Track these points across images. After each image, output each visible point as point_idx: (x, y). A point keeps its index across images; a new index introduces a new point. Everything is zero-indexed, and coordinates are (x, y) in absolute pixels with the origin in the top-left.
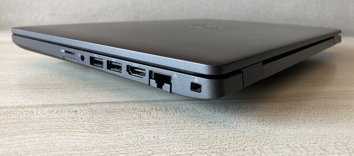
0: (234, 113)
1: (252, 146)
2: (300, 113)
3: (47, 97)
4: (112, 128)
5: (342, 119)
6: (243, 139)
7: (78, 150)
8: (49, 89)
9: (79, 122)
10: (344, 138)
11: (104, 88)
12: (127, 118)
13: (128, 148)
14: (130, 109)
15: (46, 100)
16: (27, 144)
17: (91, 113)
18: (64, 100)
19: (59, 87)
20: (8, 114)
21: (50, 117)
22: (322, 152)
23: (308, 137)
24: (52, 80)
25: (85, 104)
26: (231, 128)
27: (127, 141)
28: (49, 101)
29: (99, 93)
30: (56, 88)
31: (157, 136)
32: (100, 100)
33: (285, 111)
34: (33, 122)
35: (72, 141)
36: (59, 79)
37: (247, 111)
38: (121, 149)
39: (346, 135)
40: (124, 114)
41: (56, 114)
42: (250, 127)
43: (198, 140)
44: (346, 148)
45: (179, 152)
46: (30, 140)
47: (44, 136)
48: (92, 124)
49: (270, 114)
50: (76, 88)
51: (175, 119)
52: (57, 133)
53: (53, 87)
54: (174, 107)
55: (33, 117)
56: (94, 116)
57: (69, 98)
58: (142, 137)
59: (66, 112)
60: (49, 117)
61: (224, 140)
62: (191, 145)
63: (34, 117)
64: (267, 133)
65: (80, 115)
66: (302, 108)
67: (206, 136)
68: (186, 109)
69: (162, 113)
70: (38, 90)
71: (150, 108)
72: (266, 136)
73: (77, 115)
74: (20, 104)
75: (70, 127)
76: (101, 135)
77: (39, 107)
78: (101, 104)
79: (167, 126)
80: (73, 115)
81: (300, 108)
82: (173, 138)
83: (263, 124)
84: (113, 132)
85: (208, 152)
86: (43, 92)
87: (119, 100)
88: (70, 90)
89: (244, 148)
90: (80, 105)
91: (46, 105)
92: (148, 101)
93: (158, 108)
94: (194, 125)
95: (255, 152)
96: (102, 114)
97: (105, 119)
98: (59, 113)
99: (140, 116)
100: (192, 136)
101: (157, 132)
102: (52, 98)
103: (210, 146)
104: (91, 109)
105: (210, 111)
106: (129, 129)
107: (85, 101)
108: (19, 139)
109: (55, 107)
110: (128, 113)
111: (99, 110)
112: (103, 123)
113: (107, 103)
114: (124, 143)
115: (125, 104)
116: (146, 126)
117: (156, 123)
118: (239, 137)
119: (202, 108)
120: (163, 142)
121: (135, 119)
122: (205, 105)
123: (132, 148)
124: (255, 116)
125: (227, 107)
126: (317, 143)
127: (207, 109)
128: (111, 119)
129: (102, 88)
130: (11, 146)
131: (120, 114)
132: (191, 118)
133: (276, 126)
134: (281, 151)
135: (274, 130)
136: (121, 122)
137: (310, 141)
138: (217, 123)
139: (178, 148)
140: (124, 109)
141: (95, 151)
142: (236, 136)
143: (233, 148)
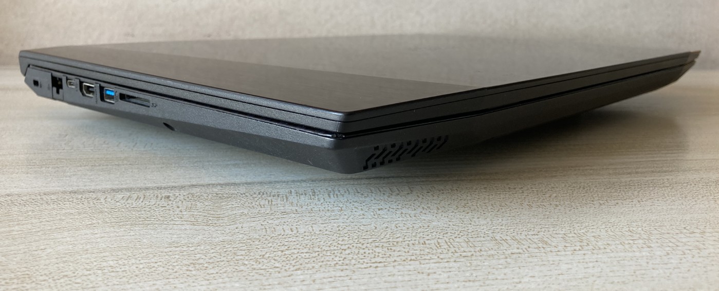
0: (421, 196)
1: (439, 238)
2: (528, 195)
3: (117, 178)
4: (226, 218)
5: (592, 202)
6: (427, 230)
7: (176, 247)
8: (118, 165)
9: (173, 211)
10: (582, 228)
11: (211, 163)
12: (249, 205)
13: (252, 243)
14: (255, 193)
15: (117, 182)
16: (99, 240)
17: (192, 199)
18: (146, 182)
19: (136, 162)
20: (61, 203)
21: (128, 205)
22: (540, 245)
23: (528, 227)
24: (121, 151)
25: (182, 187)
26: (411, 217)
27: (249, 235)
28: (122, 183)
29: (204, 171)
30: (130, 164)
31: (296, 228)
32: (207, 180)
33: (504, 193)
34: (101, 212)
35: (166, 235)
36: (132, 149)
37: (443, 193)
38: (241, 245)
39: (587, 224)
40: (245, 200)
41: (137, 201)
42: (442, 215)
43: (357, 232)
44: (579, 240)
45: (328, 247)
46: (102, 235)
47: (122, 230)
48: (195, 213)
49: (478, 197)
50: (163, 163)
51: (327, 206)
52: (142, 226)
53: (125, 162)
54: (327, 189)
55: (101, 206)
56: (198, 203)
57: (154, 178)
58: (273, 229)
59: (152, 198)
60: (125, 206)
61: (398, 232)
62: (346, 238)
63: (103, 206)
64: (465, 222)
65: (174, 202)
66: (533, 189)
67: (372, 226)
68: (345, 192)
69: (307, 198)
70: (100, 167)
71: (287, 191)
72: (464, 225)
73: (170, 203)
74: (75, 188)
75: (160, 218)
76: (210, 229)
77: (107, 191)
78: (208, 187)
79: (313, 214)
80: (164, 202)
81: (532, 188)
82: (320, 231)
83: (464, 211)
84: (228, 224)
85: (371, 246)
86: (108, 170)
87: (237, 181)
88: (154, 166)
89: (424, 242)
90: (173, 188)
91: (118, 189)
92: (284, 182)
93: (301, 191)
94: (355, 213)
95: (440, 246)
96: (210, 200)
97: (215, 208)
98: (142, 200)
99: (270, 203)
100: (350, 227)
101: (296, 224)
102: (126, 179)
103: (375, 239)
104: (192, 194)
105: (384, 194)
106: (253, 219)
107: (182, 182)
108: (85, 234)
109: (134, 192)
110: (251, 198)
111: (204, 195)
112: (212, 212)
113: (217, 185)
114: (246, 237)
115: (246, 186)
116: (279, 216)
117: (295, 212)
118: (420, 227)
119: (371, 190)
120: (305, 236)
121: (263, 206)
122: (377, 186)
123: (257, 243)
124: (454, 200)
125: (413, 188)
126: (537, 235)
127: (380, 191)
128: (225, 207)
129: (208, 163)
130: (75, 242)
131: (239, 201)
132: (351, 204)
133: (482, 214)
134: (480, 245)
135: (478, 218)
136: (241, 211)
137: (529, 233)
138: (391, 210)
139: (326, 243)
140: (244, 194)
141: (202, 248)
142: (416, 226)
143: (409, 241)
